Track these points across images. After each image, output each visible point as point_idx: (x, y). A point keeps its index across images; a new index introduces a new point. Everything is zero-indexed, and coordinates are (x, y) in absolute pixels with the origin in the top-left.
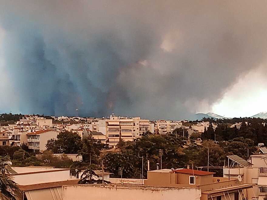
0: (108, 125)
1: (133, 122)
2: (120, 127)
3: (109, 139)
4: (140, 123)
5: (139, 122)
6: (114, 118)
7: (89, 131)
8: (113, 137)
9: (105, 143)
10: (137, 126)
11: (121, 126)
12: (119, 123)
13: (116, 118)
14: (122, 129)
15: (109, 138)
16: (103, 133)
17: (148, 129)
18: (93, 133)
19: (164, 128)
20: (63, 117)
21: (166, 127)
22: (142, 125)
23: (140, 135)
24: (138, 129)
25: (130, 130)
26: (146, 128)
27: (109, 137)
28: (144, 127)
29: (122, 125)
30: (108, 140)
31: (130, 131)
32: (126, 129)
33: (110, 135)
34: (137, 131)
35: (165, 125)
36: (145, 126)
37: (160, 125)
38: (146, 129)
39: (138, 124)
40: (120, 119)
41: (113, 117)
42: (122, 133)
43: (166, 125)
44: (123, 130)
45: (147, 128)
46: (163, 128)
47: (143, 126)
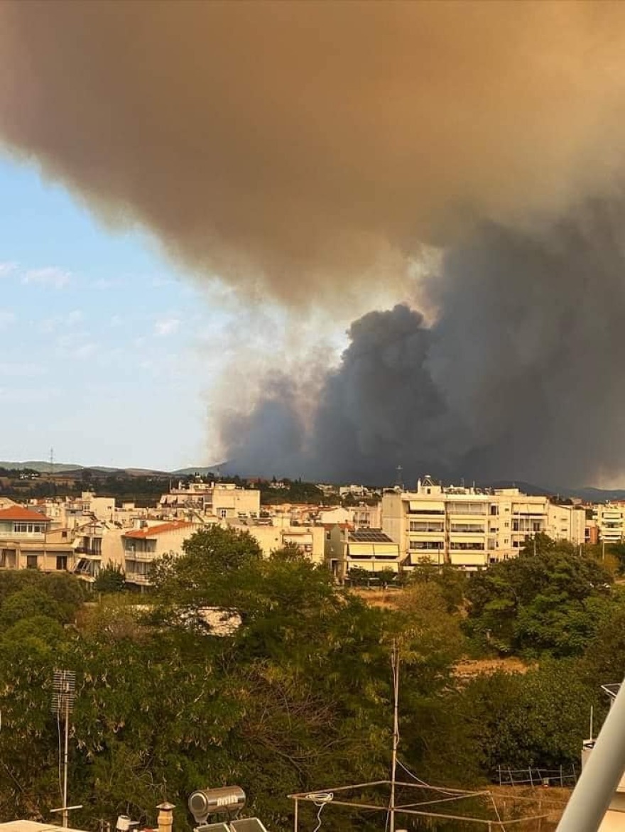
0: (408, 509)
1: (490, 503)
2: (448, 520)
3: (410, 554)
4: (515, 506)
5: (513, 504)
6: (429, 491)
7: (347, 530)
8: (425, 548)
9: (396, 569)
10: (505, 517)
11: (451, 517)
12: (443, 504)
13: (436, 490)
14: (453, 525)
15: (411, 551)
16: (389, 537)
17: (541, 527)
18: (359, 535)
19: (616, 523)
20: (353, 488)
21: (621, 520)
22: (521, 514)
23: (515, 544)
24: (507, 525)
25: (478, 528)
26: (535, 524)
27: (411, 548)
28: (527, 520)
29: (452, 513)
30: (409, 557)
31: (478, 531)
32: (466, 525)
33: (415, 542)
34: (506, 532)
35: (619, 516)
36: (531, 517)
37: (603, 514)
38: (536, 527)
39: (507, 510)
40: (446, 493)
41: (426, 488)
42: (453, 536)
43: (622, 514)
44: (455, 528)
45: (539, 525)
46: (612, 525)
47: (524, 517)
